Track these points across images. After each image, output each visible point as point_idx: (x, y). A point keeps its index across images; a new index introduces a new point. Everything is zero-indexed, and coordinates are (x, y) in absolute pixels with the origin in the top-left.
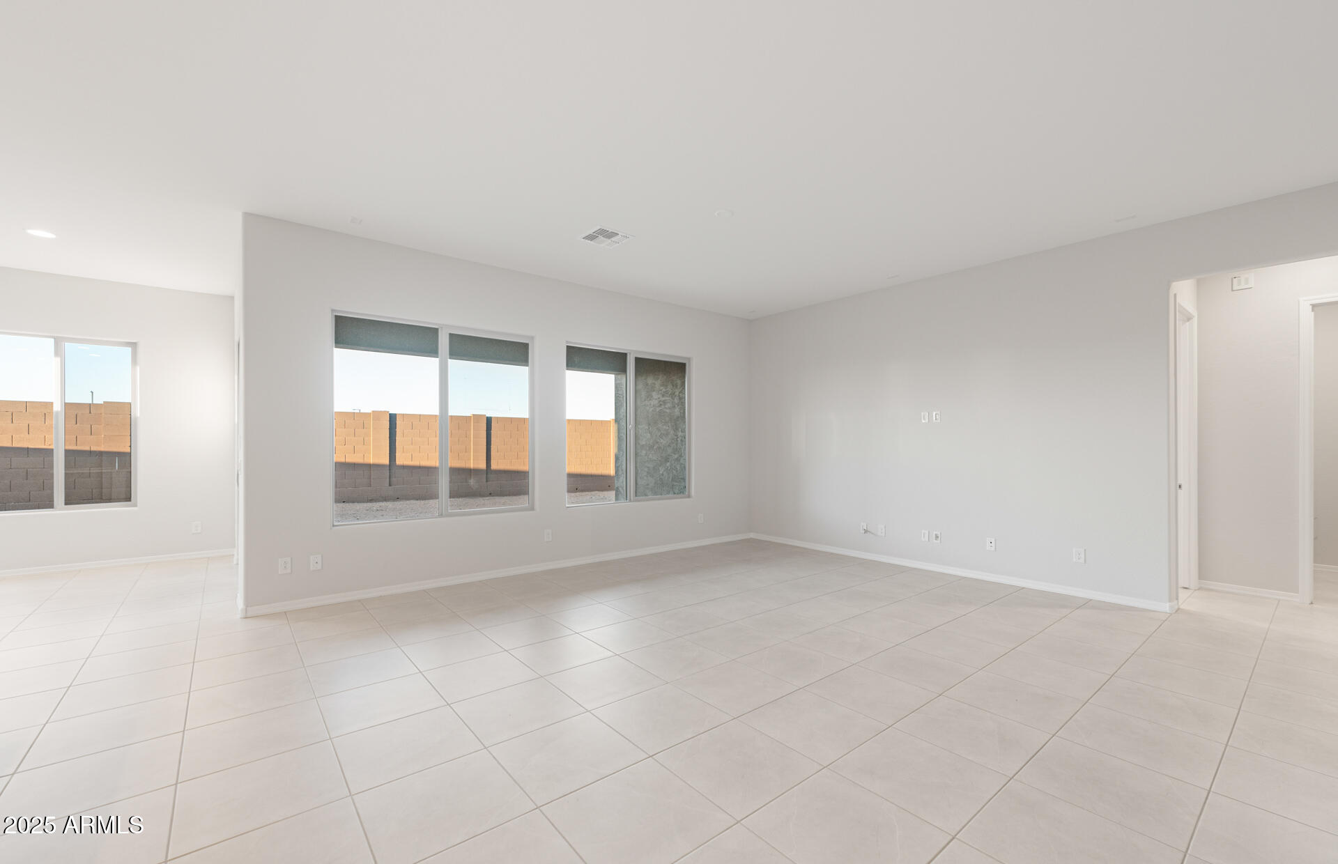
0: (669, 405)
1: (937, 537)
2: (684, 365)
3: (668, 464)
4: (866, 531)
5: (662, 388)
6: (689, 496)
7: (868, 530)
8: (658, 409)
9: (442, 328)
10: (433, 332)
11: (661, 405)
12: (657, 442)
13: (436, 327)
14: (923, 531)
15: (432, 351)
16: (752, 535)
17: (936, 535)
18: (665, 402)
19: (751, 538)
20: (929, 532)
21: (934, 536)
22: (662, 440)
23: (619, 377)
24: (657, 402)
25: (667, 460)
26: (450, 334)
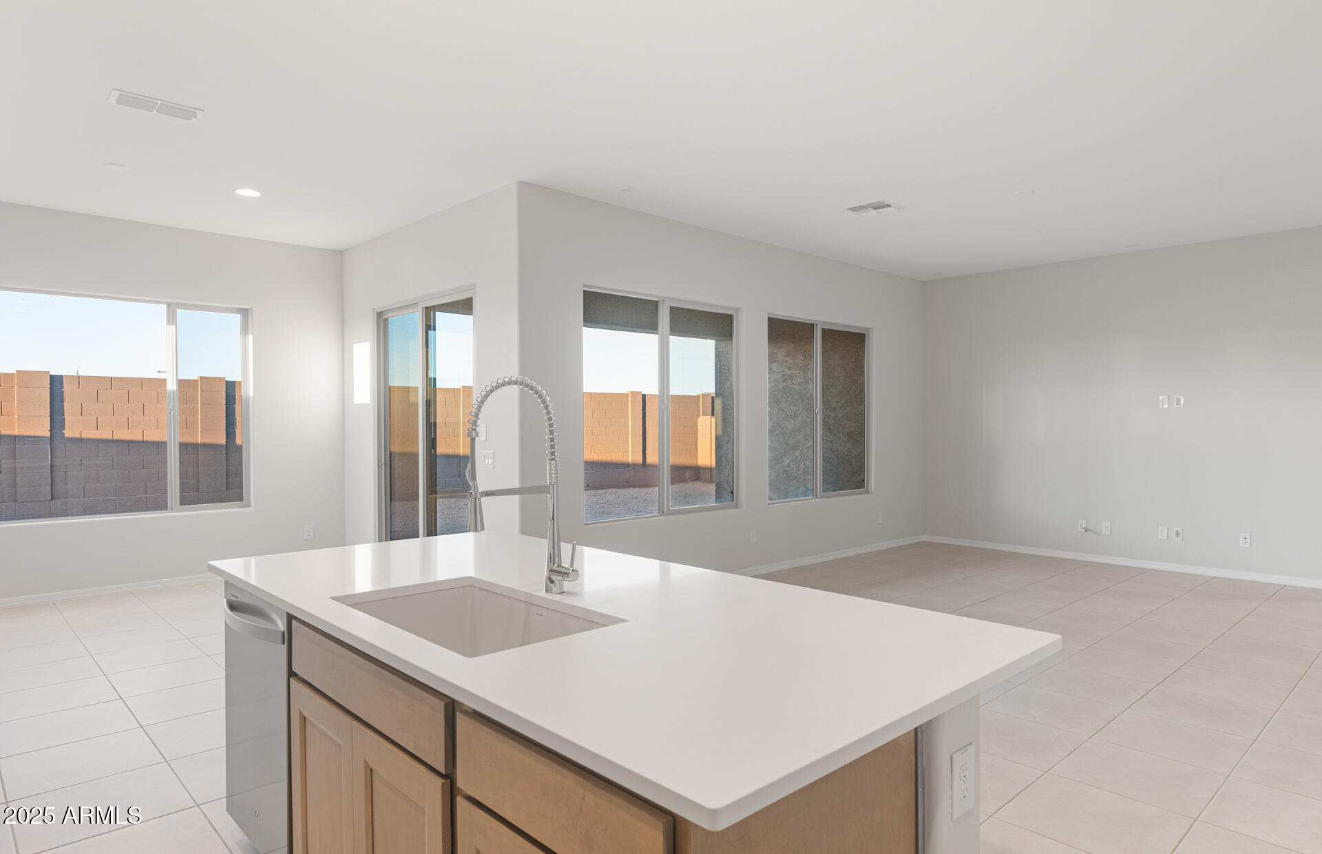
0: (798, 380)
1: (1177, 534)
2: (864, 335)
3: (797, 453)
4: (1087, 530)
5: (787, 359)
6: (867, 492)
7: (1088, 528)
8: (781, 386)
9: (663, 301)
10: (653, 305)
11: (786, 379)
12: (780, 427)
13: (657, 300)
14: (1160, 528)
15: (651, 327)
16: (924, 538)
17: (1177, 531)
18: (792, 377)
19: (925, 542)
20: (1168, 529)
21: (1175, 533)
22: (787, 424)
23: (723, 344)
24: (779, 376)
25: (795, 448)
26: (670, 307)
